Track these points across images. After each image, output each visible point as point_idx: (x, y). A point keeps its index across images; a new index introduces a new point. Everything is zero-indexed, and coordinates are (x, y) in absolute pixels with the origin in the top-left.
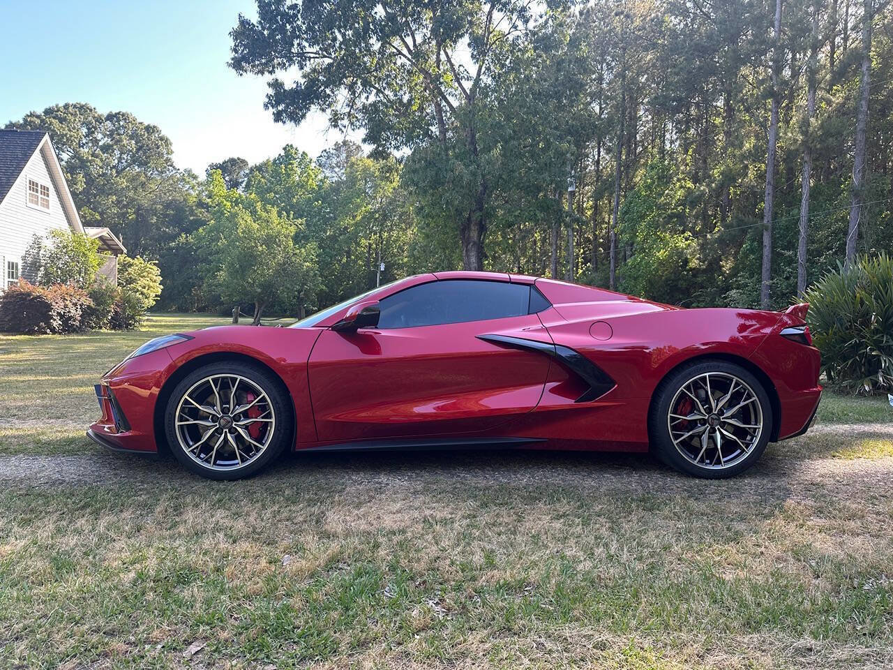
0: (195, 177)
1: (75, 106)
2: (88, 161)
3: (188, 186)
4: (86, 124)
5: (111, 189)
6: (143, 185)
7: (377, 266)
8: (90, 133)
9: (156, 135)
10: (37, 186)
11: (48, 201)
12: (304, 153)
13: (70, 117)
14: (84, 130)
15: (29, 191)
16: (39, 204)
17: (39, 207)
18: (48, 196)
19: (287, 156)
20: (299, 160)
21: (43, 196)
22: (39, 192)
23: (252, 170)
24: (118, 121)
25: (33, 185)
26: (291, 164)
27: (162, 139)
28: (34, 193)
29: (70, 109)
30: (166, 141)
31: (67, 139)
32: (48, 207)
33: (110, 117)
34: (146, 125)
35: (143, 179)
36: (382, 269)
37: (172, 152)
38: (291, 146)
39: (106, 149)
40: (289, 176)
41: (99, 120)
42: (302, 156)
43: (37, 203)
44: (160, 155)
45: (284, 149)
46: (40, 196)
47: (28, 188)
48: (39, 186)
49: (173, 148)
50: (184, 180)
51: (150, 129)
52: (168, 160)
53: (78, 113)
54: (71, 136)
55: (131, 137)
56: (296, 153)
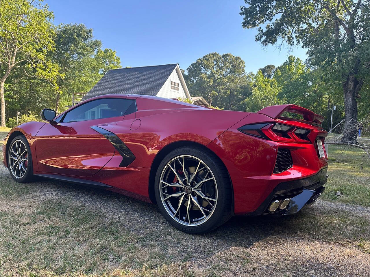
0: (254, 75)
1: (212, 54)
2: (214, 73)
3: (250, 79)
4: (215, 60)
5: (222, 83)
6: (233, 80)
7: (332, 108)
8: (217, 63)
9: (239, 60)
10: (174, 83)
11: (178, 88)
12: (298, 58)
13: (210, 58)
14: (215, 63)
15: (171, 85)
16: (175, 89)
17: (175, 90)
18: (178, 86)
19: (289, 61)
20: (295, 62)
21: (176, 87)
22: (175, 85)
23: (276, 69)
24: (226, 57)
25: (173, 83)
26: (291, 64)
27: (241, 62)
28: (173, 86)
29: (211, 55)
30: (242, 62)
31: (209, 67)
32: (178, 90)
33: (223, 56)
34: (236, 57)
35: (233, 78)
36: (335, 109)
37: (245, 66)
38: (292, 56)
39: (221, 68)
40: (289, 69)
41: (220, 58)
42: (297, 60)
43: (174, 89)
44: (240, 68)
45: (289, 58)
46: (175, 86)
47: (171, 84)
48: (175, 83)
49: (245, 64)
50: (249, 77)
51: (237, 59)
52: (243, 70)
53: (213, 56)
54: (210, 65)
55: (230, 63)
56: (294, 59)
